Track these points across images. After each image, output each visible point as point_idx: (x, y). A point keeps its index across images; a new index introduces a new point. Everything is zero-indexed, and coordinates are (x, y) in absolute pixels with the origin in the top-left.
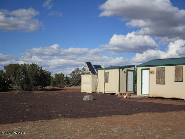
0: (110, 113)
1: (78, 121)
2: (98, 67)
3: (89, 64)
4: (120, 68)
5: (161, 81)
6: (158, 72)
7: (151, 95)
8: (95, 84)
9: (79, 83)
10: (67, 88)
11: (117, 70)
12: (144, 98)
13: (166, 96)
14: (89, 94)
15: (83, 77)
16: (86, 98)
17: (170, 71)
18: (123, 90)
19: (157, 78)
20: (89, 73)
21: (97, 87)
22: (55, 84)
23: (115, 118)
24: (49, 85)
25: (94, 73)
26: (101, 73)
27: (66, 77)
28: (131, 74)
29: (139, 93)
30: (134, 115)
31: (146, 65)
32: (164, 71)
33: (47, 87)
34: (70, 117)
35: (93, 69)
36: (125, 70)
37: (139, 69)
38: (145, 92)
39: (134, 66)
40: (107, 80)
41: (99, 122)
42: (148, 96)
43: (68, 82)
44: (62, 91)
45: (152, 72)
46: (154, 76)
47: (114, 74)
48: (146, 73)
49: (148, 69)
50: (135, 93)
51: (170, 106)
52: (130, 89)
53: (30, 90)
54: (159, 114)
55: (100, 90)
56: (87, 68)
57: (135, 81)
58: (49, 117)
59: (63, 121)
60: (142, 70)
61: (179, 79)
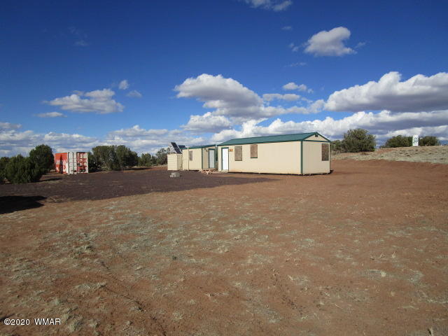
0: (196, 187)
1: (169, 194)
2: (183, 147)
3: (174, 145)
4: (202, 147)
5: (239, 157)
6: (236, 151)
7: (230, 171)
8: (180, 162)
9: (165, 161)
10: (153, 166)
11: (200, 149)
12: (224, 173)
13: (243, 171)
14: (175, 171)
15: (169, 157)
16: (173, 175)
17: (246, 149)
18: (206, 167)
19: (236, 156)
20: (174, 153)
21: (182, 165)
22: (142, 164)
23: (200, 190)
24: (137, 164)
25: (179, 152)
26: (185, 152)
27: (153, 157)
28: (212, 153)
29: (220, 169)
30: (217, 187)
31: (226, 144)
32: (241, 149)
33: (135, 167)
34: (162, 191)
35: (178, 149)
36: (207, 149)
37: (220, 148)
38: (226, 168)
39: (215, 145)
40: (191, 159)
41: (188, 194)
42: (228, 171)
43: (154, 161)
44: (149, 170)
45: (231, 150)
46: (232, 154)
47: (197, 153)
48: (225, 151)
49: (228, 148)
50: (217, 169)
51: (248, 179)
52: (212, 165)
53: (120, 170)
54: (238, 186)
55: (185, 167)
56: (172, 149)
57: (216, 159)
58: (142, 192)
59: (155, 194)
60: (222, 148)
61: (254, 155)
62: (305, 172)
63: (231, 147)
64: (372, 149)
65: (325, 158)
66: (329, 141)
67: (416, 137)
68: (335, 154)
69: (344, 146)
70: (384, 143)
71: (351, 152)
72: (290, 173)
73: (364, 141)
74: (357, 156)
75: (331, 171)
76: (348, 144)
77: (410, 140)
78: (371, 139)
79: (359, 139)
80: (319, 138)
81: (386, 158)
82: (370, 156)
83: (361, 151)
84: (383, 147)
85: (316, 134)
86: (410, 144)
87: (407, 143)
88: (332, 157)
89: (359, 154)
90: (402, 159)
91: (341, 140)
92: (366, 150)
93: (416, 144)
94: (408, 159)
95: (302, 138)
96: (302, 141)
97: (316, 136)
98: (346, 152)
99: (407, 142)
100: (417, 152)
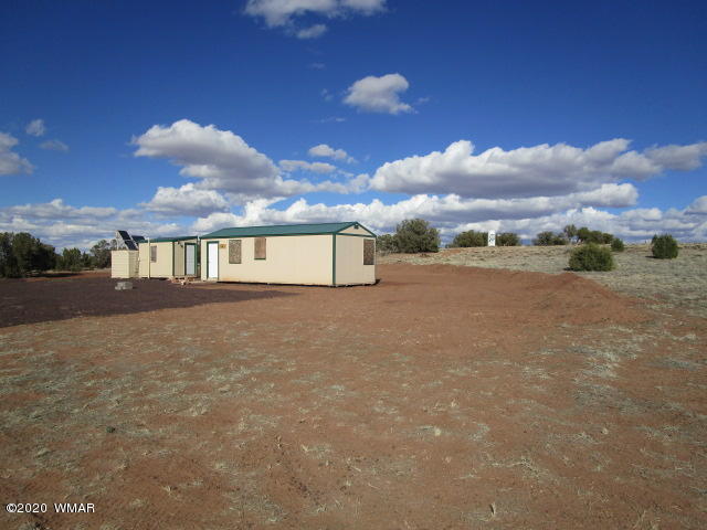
0: (160, 306)
1: (110, 319)
2: (140, 239)
3: (124, 234)
4: (174, 240)
5: (235, 258)
6: (231, 246)
7: (221, 280)
8: (135, 265)
9: (107, 263)
10: (87, 272)
11: (171, 243)
12: (212, 284)
13: (243, 280)
14: (124, 280)
15: (113, 253)
16: (121, 286)
17: (248, 244)
18: (180, 273)
19: (230, 255)
20: (124, 248)
21: (137, 269)
22: (63, 266)
23: (168, 312)
24: (54, 268)
25: (132, 247)
26: (144, 248)
28: (191, 250)
29: (203, 277)
30: (197, 307)
31: (214, 236)
32: (240, 245)
33: (50, 272)
34: (97, 314)
35: (132, 242)
36: (183, 243)
37: (204, 242)
38: (213, 275)
39: (195, 238)
40: (153, 259)
41: (144, 319)
42: (216, 280)
43: (87, 262)
44: (76, 277)
45: (223, 246)
46: (225, 253)
47: (165, 250)
48: (214, 247)
49: (217, 242)
50: (199, 277)
51: (248, 292)
52: (191, 271)
54: (232, 304)
55: (143, 273)
56: (121, 240)
57: (198, 260)
58: (60, 316)
59: (85, 320)
60: (208, 243)
61: (260, 254)
62: (338, 282)
63: (222, 241)
64: (435, 249)
65: (368, 261)
66: (374, 236)
67: (492, 234)
68: (383, 255)
69: (396, 244)
70: (451, 241)
71: (407, 252)
72: (316, 283)
73: (424, 236)
74: (415, 259)
75: (377, 281)
76: (403, 241)
77: (485, 236)
78: (434, 234)
79: (418, 233)
80: (360, 231)
81: (453, 262)
82: (432, 259)
83: (420, 251)
84: (450, 247)
85: (356, 225)
86: (485, 244)
87: (482, 241)
88: (379, 259)
89: (418, 255)
90: (474, 264)
91: (392, 234)
92: (427, 251)
93: (492, 243)
94: (482, 265)
95: (335, 229)
96: (335, 234)
97: (356, 227)
98: (399, 252)
99: (480, 240)
100: (493, 255)
